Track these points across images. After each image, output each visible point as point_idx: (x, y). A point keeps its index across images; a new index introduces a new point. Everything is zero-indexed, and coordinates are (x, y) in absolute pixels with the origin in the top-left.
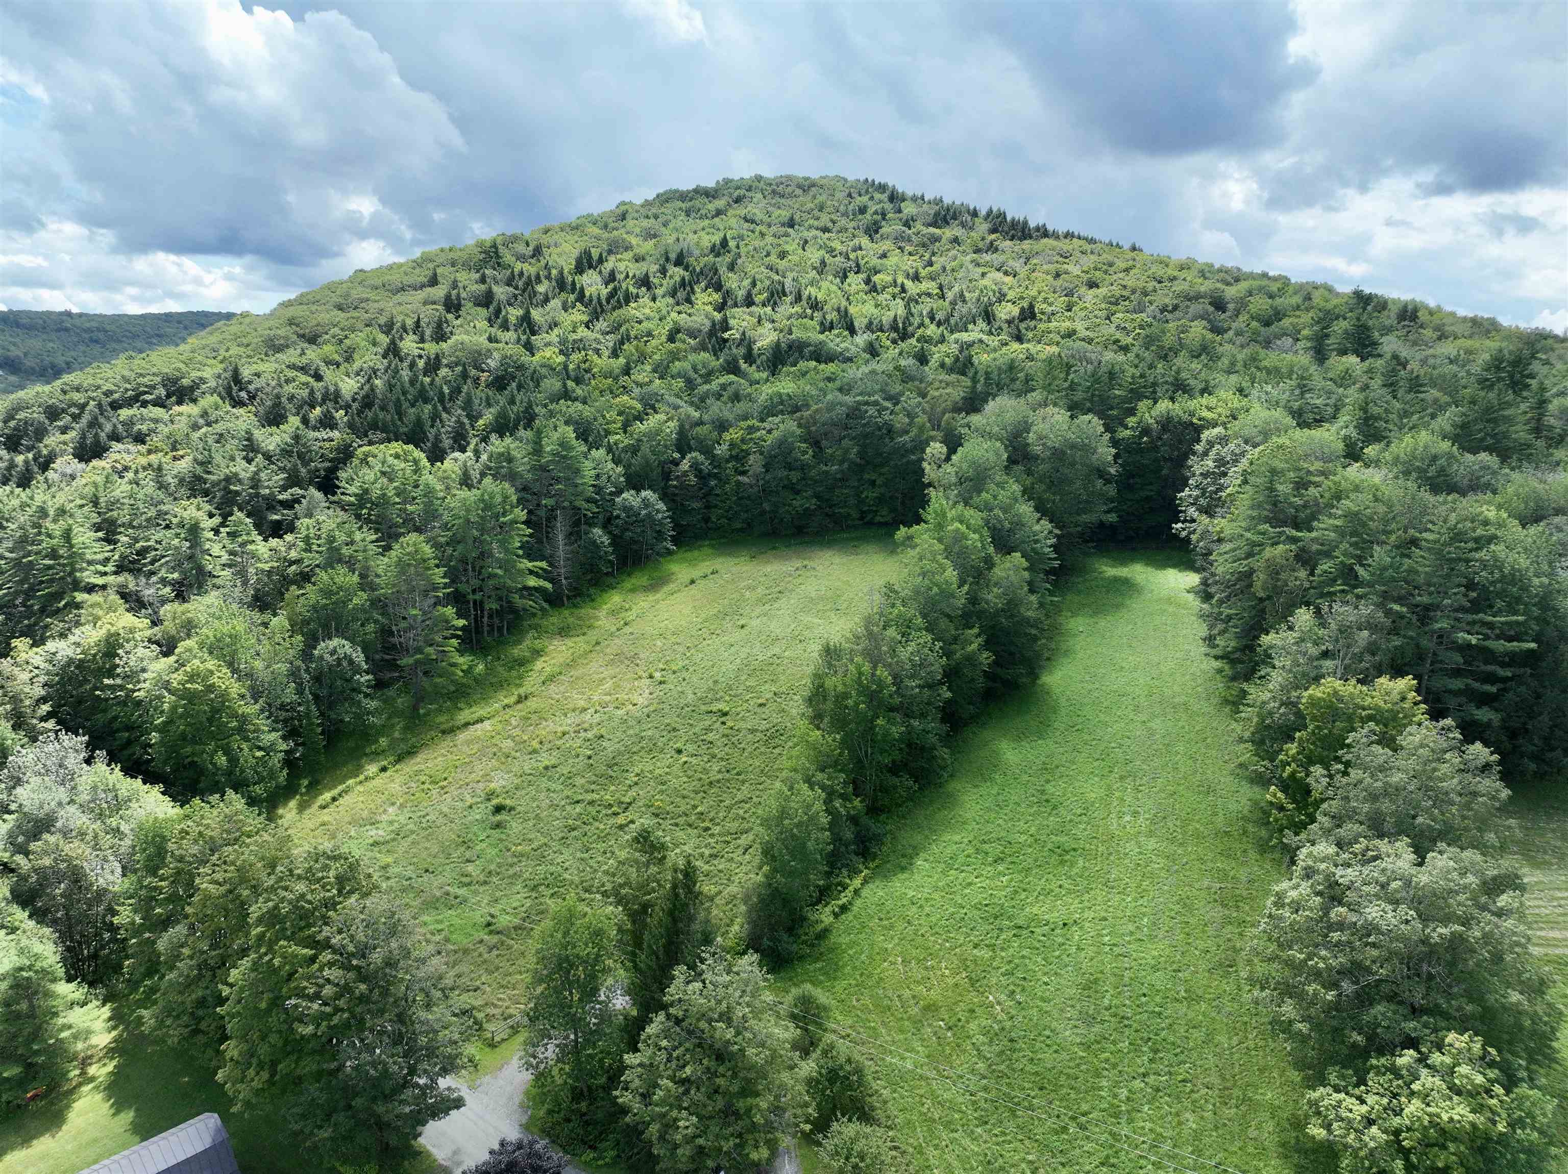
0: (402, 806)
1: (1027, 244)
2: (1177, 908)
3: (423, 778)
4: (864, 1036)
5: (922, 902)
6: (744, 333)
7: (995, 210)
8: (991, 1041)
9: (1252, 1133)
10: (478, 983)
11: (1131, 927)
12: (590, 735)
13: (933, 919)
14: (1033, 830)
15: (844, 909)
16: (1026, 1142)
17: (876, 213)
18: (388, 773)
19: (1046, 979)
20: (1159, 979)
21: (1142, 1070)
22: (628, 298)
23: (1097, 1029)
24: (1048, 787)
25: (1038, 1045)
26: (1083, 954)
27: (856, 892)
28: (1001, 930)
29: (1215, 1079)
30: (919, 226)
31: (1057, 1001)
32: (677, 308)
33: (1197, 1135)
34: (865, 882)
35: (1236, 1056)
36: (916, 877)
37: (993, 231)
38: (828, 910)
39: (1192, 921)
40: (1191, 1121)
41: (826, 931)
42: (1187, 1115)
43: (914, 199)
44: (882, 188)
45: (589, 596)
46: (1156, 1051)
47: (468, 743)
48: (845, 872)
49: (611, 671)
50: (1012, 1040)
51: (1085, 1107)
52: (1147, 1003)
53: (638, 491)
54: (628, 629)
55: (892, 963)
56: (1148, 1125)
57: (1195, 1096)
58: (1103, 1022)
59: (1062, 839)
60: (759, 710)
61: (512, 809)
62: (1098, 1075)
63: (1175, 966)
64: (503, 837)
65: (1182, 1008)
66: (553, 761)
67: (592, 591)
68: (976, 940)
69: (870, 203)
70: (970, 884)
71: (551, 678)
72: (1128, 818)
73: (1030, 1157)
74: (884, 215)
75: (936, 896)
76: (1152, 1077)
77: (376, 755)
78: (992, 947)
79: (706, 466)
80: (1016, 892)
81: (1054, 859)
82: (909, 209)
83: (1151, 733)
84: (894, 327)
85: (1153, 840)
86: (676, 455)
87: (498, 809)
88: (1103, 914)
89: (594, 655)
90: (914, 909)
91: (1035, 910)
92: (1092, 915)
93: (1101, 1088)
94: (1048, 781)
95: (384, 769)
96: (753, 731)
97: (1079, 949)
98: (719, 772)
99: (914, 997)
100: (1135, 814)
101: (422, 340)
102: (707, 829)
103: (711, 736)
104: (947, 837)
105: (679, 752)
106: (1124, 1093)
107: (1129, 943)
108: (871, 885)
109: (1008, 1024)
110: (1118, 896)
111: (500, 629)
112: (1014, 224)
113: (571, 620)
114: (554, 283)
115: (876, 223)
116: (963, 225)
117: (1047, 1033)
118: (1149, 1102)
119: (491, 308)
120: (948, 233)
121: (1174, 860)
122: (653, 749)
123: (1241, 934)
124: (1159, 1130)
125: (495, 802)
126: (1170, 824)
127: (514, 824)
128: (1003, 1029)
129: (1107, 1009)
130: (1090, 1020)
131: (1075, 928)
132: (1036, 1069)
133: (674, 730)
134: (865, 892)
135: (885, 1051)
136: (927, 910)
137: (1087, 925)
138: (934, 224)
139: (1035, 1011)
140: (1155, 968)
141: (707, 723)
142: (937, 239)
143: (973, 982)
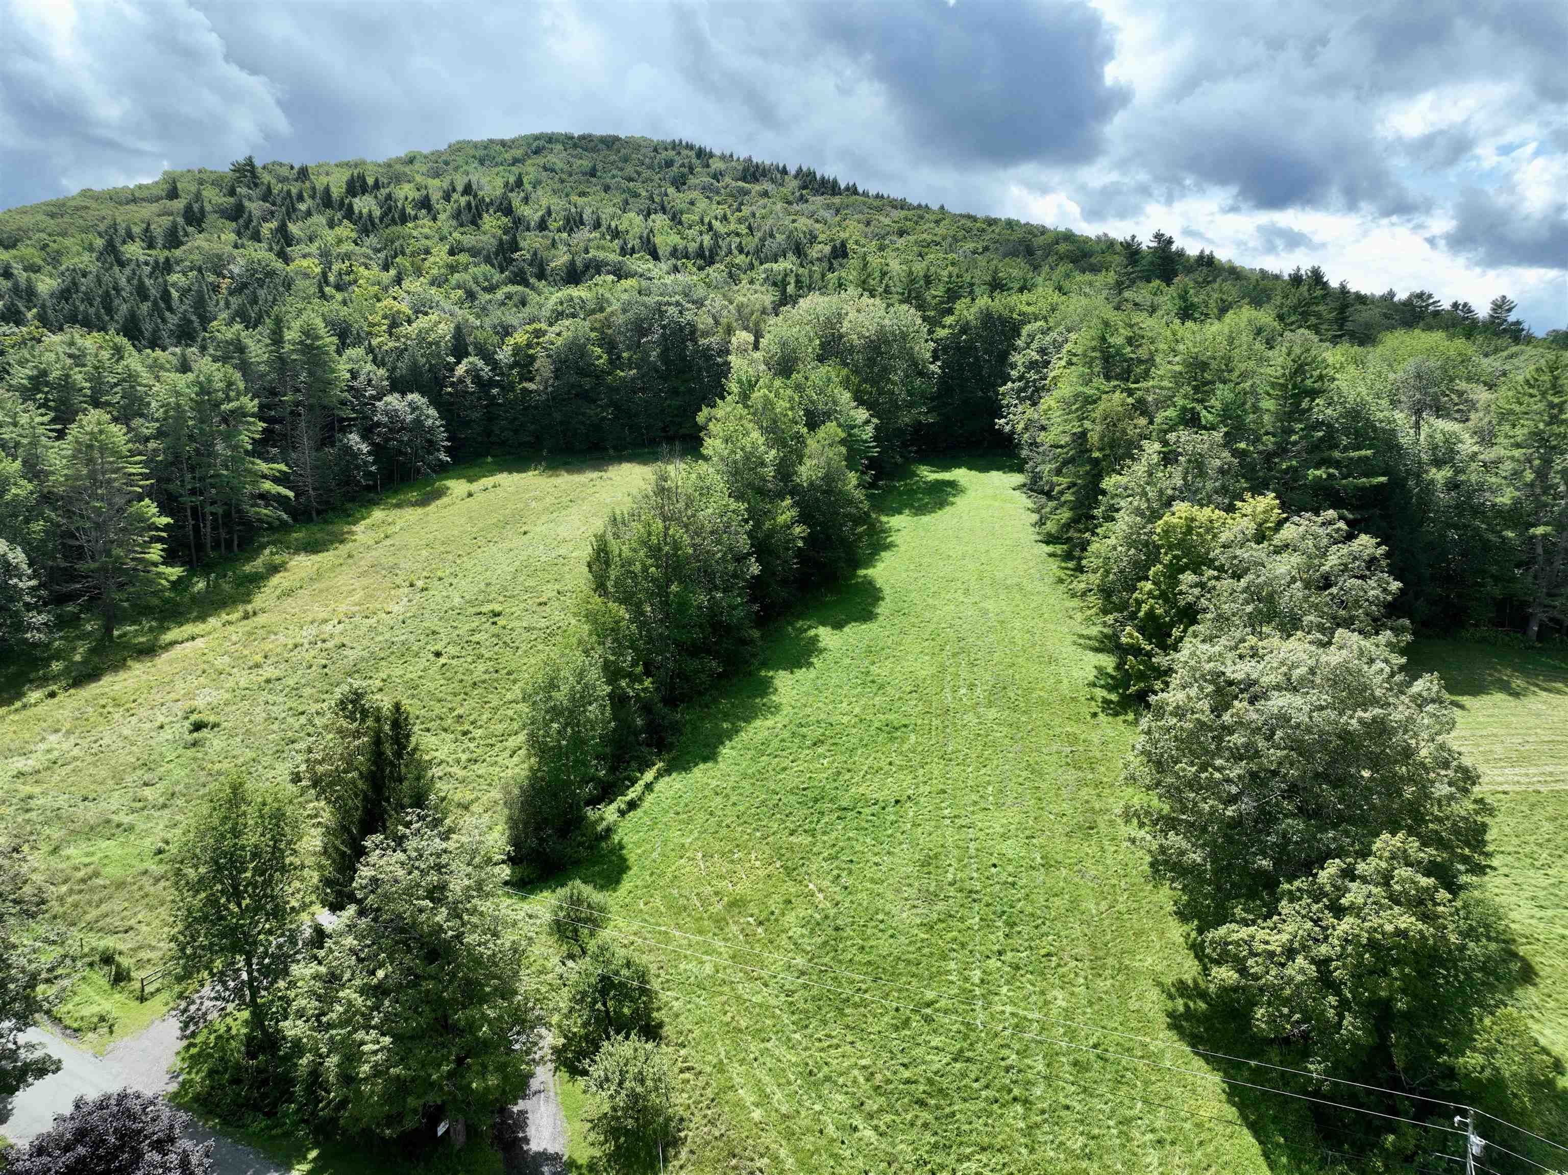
0: (69, 732)
1: (837, 200)
2: (1025, 774)
3: (102, 702)
4: (653, 943)
5: (728, 791)
6: (535, 254)
7: (805, 169)
8: (812, 931)
9: (1133, 1005)
10: (133, 922)
11: (974, 797)
12: (329, 645)
13: (742, 808)
14: (857, 710)
15: (632, 805)
16: (859, 1045)
17: (683, 165)
18: (56, 700)
19: (877, 859)
20: (1010, 848)
21: (996, 948)
22: (404, 219)
23: (941, 906)
24: (872, 668)
25: (869, 932)
26: (920, 830)
27: (649, 787)
28: (822, 813)
29: (1082, 949)
30: (728, 179)
31: (891, 881)
32: (462, 230)
33: (1068, 1014)
34: (659, 776)
35: (1106, 922)
36: (721, 765)
37: (804, 187)
38: (613, 807)
39: (1044, 786)
40: (1060, 998)
41: (609, 830)
42: (1056, 993)
43: (723, 157)
44: (690, 147)
45: (345, 511)
46: (1012, 925)
47: (170, 662)
48: (634, 765)
49: (365, 581)
50: (837, 929)
51: (930, 995)
52: (998, 874)
53: (403, 394)
54: (388, 542)
55: (689, 859)
56: (1009, 1009)
57: (1061, 970)
58: (946, 899)
59: (891, 717)
60: (538, 609)
61: (215, 725)
62: (944, 957)
63: (1028, 833)
64: (200, 755)
65: (1040, 876)
66: (277, 673)
67: (349, 505)
68: (792, 826)
69: (677, 158)
70: (785, 769)
71: (289, 593)
72: (963, 691)
73: (863, 1062)
74: (691, 169)
75: (744, 783)
76: (1010, 954)
77: (45, 680)
78: (812, 833)
79: (486, 371)
80: (839, 773)
81: (882, 737)
82: (716, 165)
83: (985, 612)
84: (700, 254)
85: (993, 710)
86: (451, 359)
87: (198, 727)
88: (941, 786)
89: (344, 568)
90: (719, 799)
91: (861, 790)
92: (928, 789)
93: (948, 972)
94: (874, 663)
95: (52, 695)
96: (528, 629)
97: (915, 825)
98: (485, 672)
99: (716, 893)
100: (971, 687)
101: (151, 246)
102: (465, 733)
103: (476, 637)
104: (758, 723)
105: (438, 654)
106: (976, 976)
107: (973, 812)
108: (667, 779)
109: (832, 912)
110: (957, 769)
111: (229, 545)
112: (824, 182)
113: (319, 536)
114: (318, 200)
115: (683, 176)
116: (773, 181)
117: (880, 917)
118: (1008, 983)
119: (241, 221)
120: (757, 188)
121: (1018, 728)
122: (405, 653)
123: (1099, 796)
124: (1021, 1012)
125: (194, 717)
126: (1012, 695)
127: (216, 742)
128: (827, 917)
129: (951, 884)
130: (931, 897)
131: (909, 804)
132: (867, 958)
133: (434, 633)
134: (658, 787)
135: (678, 957)
136: (734, 798)
137: (922, 800)
138: (744, 179)
139: (864, 895)
140: (1004, 837)
141: (474, 625)
142: (747, 193)
143: (789, 871)
